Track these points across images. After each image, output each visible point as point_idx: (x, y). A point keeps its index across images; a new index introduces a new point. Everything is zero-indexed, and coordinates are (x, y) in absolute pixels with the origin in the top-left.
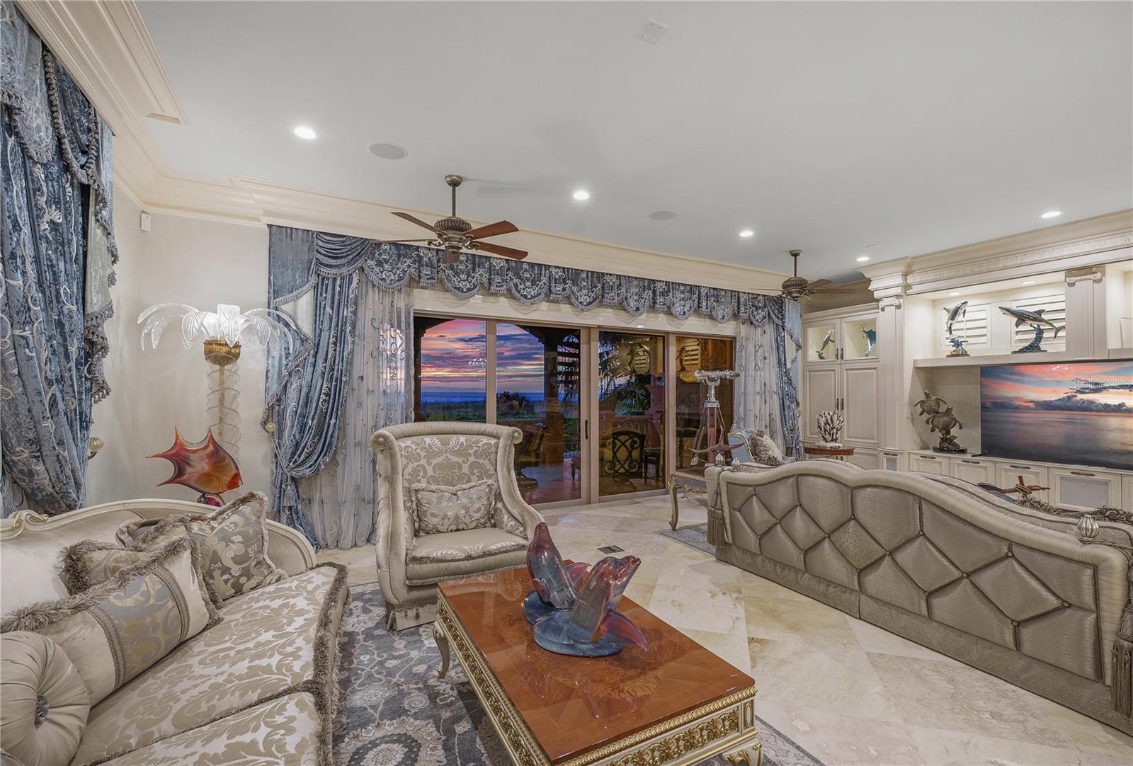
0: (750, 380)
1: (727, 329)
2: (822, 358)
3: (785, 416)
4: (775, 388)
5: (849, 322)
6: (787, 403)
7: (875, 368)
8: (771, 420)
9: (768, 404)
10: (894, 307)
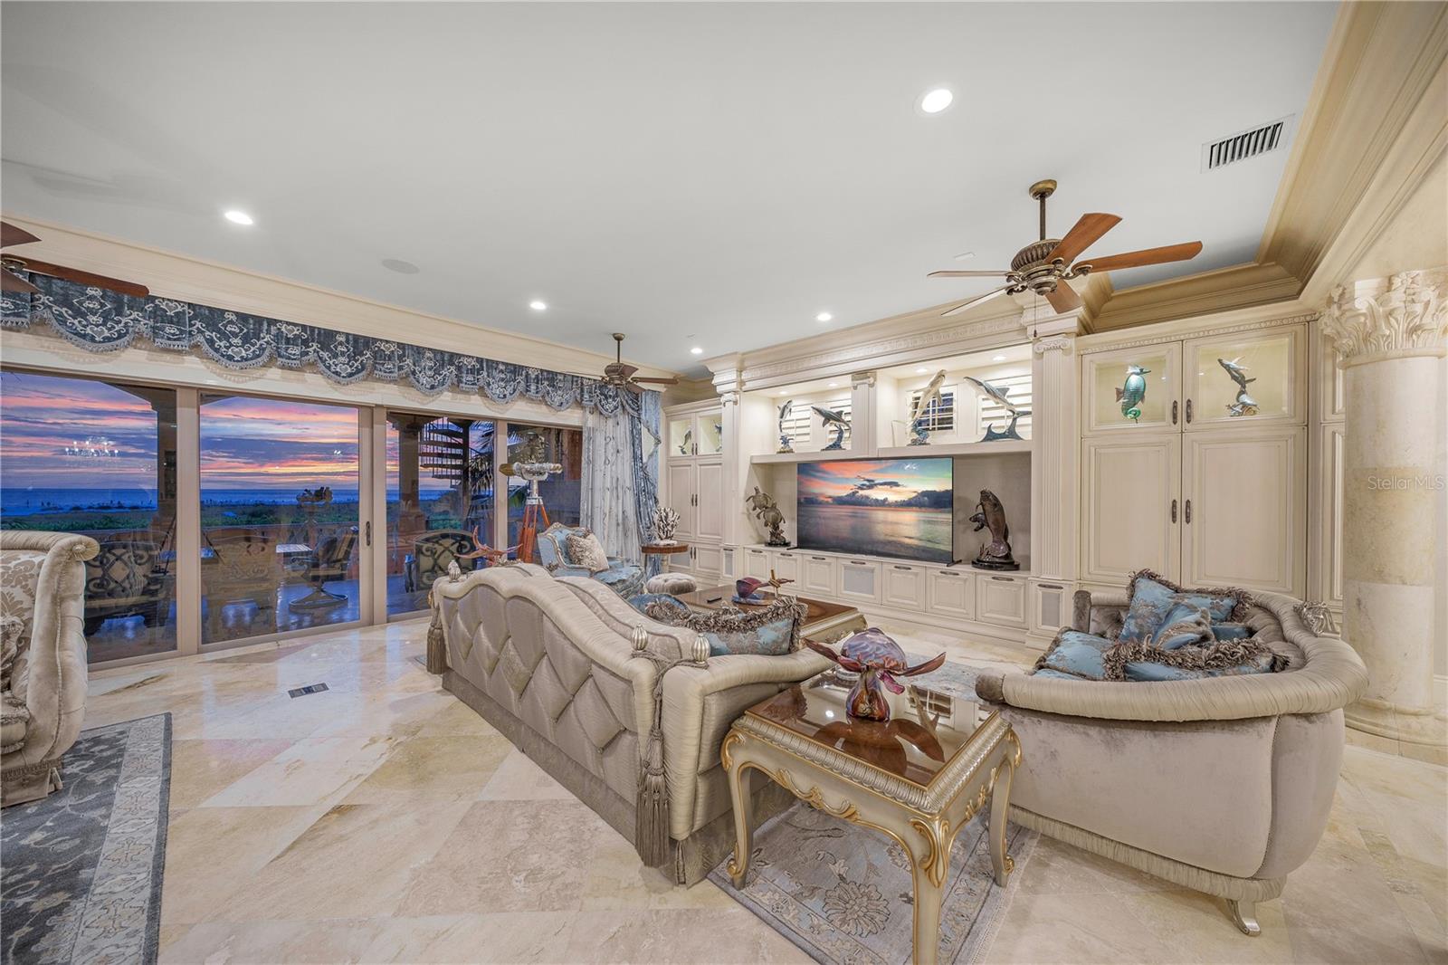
0: (599, 475)
1: (571, 417)
2: (684, 453)
3: (640, 513)
4: (628, 484)
5: (703, 417)
6: (643, 499)
7: (720, 464)
8: (625, 518)
9: (620, 501)
10: (732, 403)
